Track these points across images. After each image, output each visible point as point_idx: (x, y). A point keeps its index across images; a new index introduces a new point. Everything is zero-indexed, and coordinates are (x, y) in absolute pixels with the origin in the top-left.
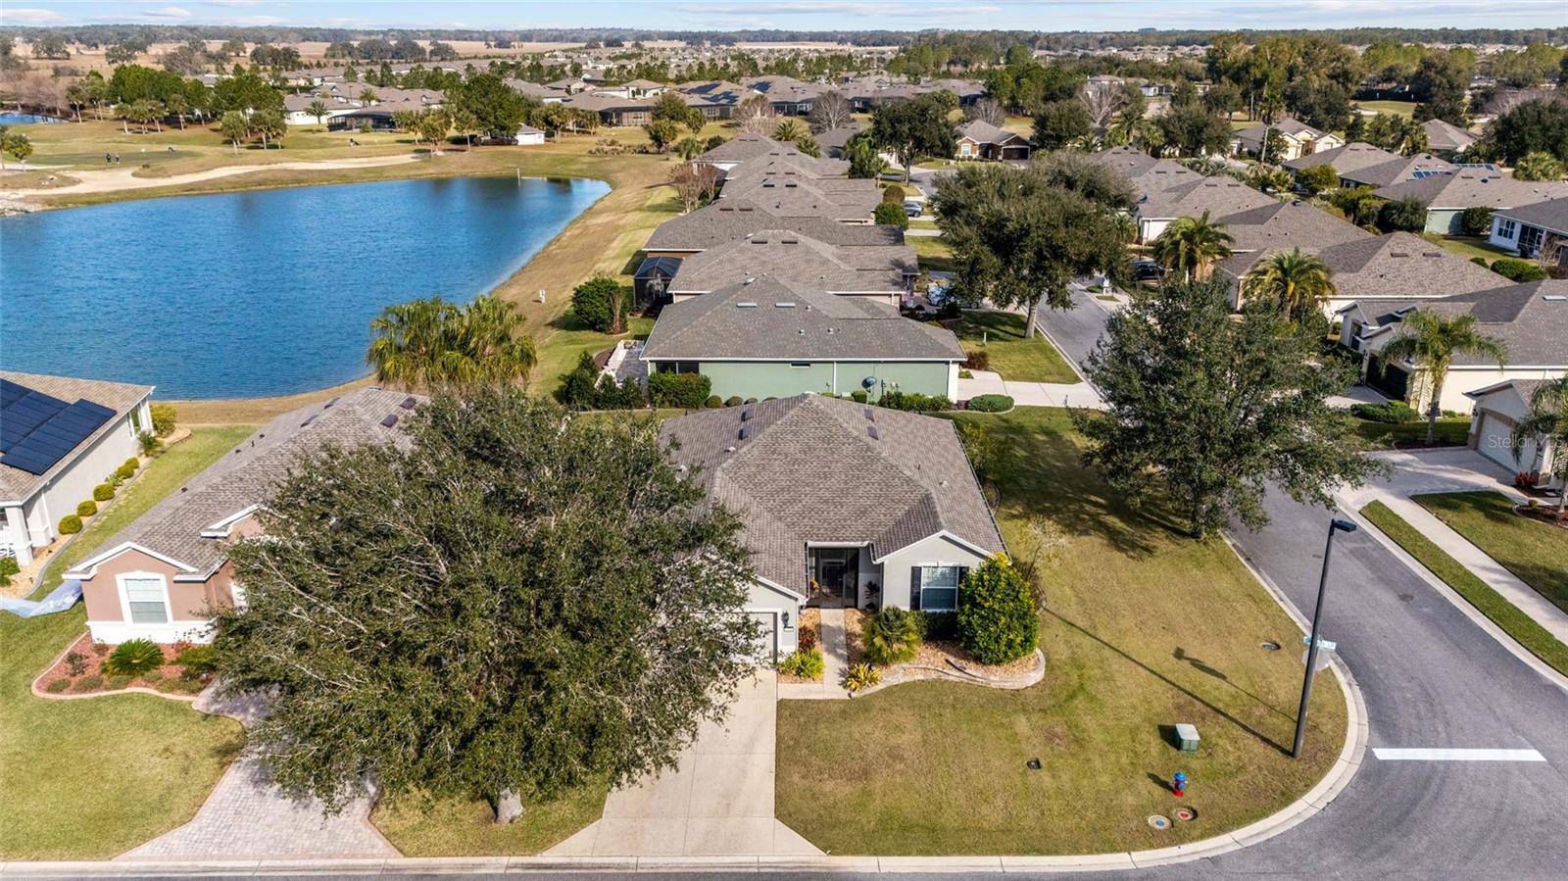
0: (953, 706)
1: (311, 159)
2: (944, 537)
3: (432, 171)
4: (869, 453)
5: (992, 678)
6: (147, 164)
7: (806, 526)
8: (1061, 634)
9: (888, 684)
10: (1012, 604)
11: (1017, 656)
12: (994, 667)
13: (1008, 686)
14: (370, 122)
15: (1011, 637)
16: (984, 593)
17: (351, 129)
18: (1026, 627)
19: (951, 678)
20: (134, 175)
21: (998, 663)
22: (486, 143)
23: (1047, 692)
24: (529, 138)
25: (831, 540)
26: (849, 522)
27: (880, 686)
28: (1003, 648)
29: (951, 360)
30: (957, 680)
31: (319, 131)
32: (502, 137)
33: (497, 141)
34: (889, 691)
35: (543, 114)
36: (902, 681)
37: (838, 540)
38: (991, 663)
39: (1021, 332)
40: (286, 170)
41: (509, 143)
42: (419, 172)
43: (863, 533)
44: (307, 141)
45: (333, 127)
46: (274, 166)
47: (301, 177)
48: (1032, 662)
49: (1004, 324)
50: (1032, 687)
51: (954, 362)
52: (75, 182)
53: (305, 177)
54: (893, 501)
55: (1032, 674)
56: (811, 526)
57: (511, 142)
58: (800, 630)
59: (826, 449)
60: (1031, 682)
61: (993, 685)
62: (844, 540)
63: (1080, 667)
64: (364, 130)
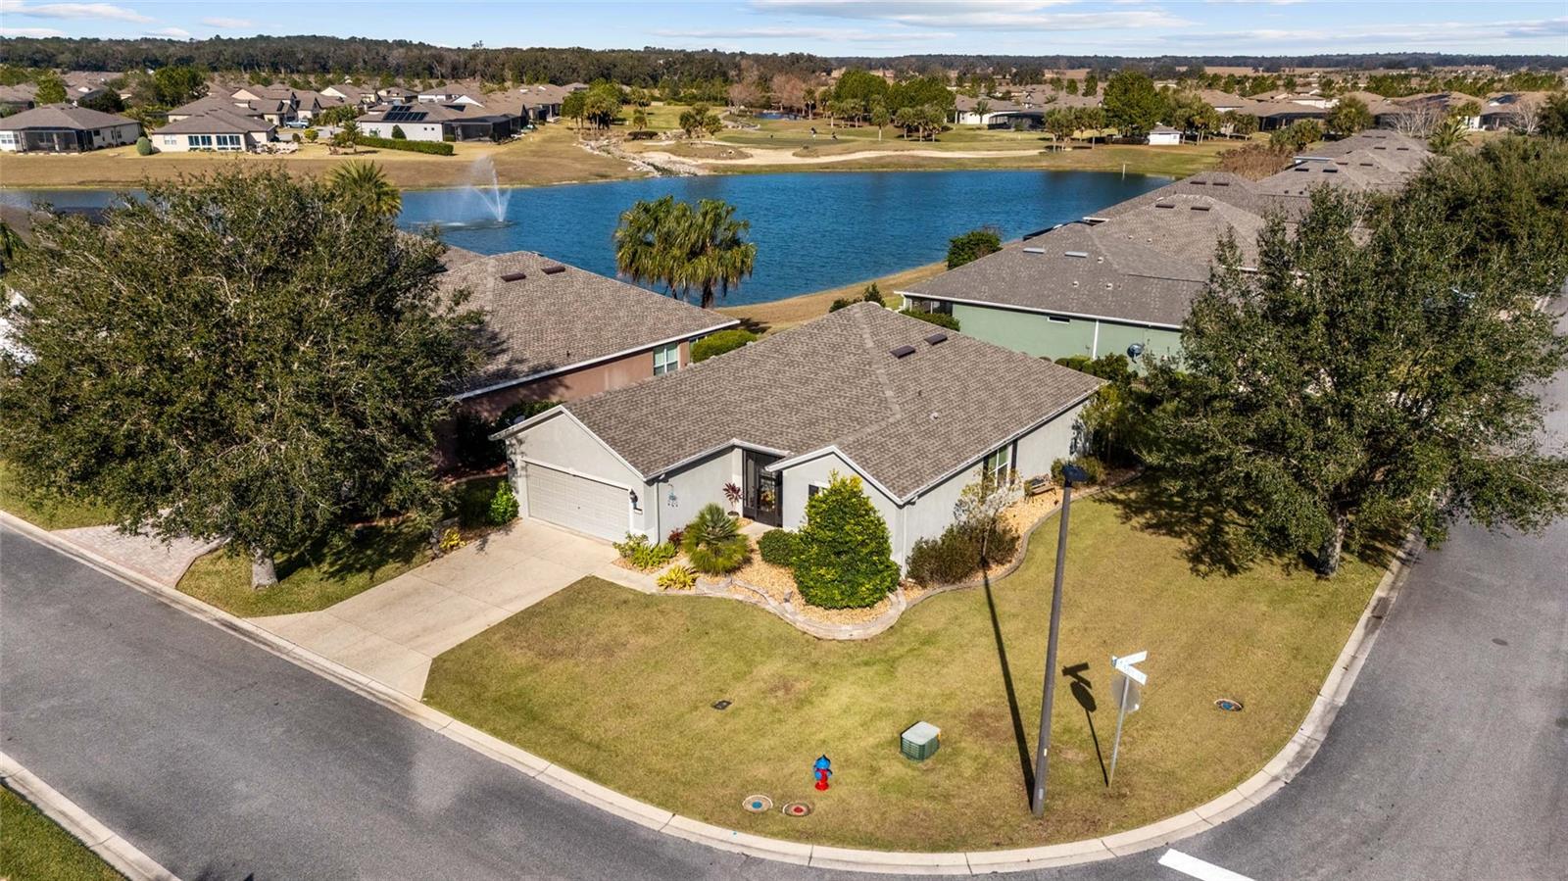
1: (947, 150)
2: (836, 456)
4: (867, 367)
6: (807, 146)
7: (748, 425)
9: (699, 593)
17: (1009, 128)
19: (768, 607)
20: (794, 155)
23: (850, 651)
24: (1163, 138)
25: (759, 443)
26: (790, 430)
27: (688, 592)
30: (772, 610)
34: (693, 600)
35: (1188, 114)
36: (719, 595)
37: (766, 444)
40: (913, 157)
41: (1140, 143)
42: (1031, 164)
43: (794, 441)
44: (971, 136)
46: (906, 153)
47: (922, 163)
50: (839, 641)
52: (746, 156)
53: (925, 163)
54: (850, 418)
57: (1141, 140)
59: (828, 356)
60: (847, 636)
62: (772, 446)
63: (927, 643)
64: (1018, 129)
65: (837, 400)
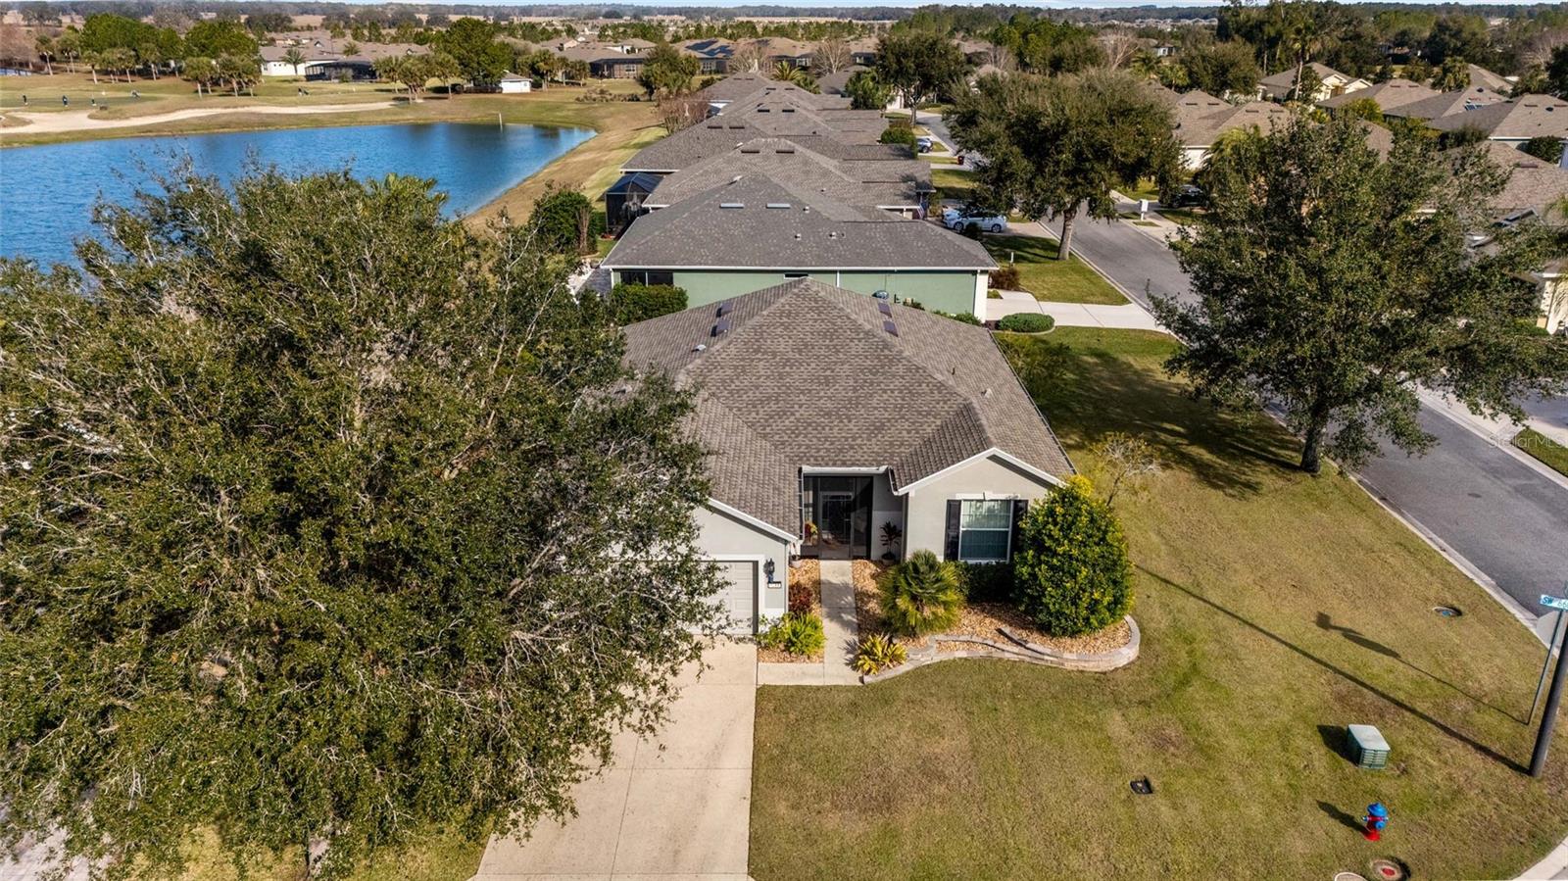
0: (1013, 697)
1: (282, 104)
2: (994, 458)
3: (410, 116)
4: (887, 352)
5: (1067, 655)
7: (800, 446)
8: (1154, 594)
9: (918, 664)
10: (1097, 549)
11: (1102, 623)
12: (1067, 641)
13: (1091, 666)
14: (350, 72)
15: (1096, 596)
16: (1056, 533)
18: (1115, 582)
19: (1007, 655)
20: (91, 117)
21: (1074, 634)
22: (469, 91)
23: (1146, 675)
24: (515, 86)
25: (834, 465)
26: (859, 441)
27: (905, 667)
28: (1084, 613)
29: (979, 269)
30: (1015, 658)
31: (296, 80)
32: (487, 85)
33: (480, 89)
34: (919, 674)
35: (529, 61)
36: (937, 659)
37: (844, 464)
38: (1064, 634)
39: (1055, 255)
40: (253, 113)
41: (493, 91)
42: (396, 118)
43: (878, 454)
44: (282, 89)
45: (309, 78)
46: (240, 110)
47: (268, 120)
48: (1121, 633)
49: (1032, 247)
50: (1125, 668)
51: (983, 272)
52: (25, 123)
53: (273, 120)
54: (920, 413)
55: (1125, 650)
56: (808, 447)
57: (494, 89)
58: (791, 587)
59: (827, 346)
60: (1122, 662)
61: (1068, 666)
62: (853, 465)
63: (1189, 640)
64: (343, 79)
65: (885, 396)
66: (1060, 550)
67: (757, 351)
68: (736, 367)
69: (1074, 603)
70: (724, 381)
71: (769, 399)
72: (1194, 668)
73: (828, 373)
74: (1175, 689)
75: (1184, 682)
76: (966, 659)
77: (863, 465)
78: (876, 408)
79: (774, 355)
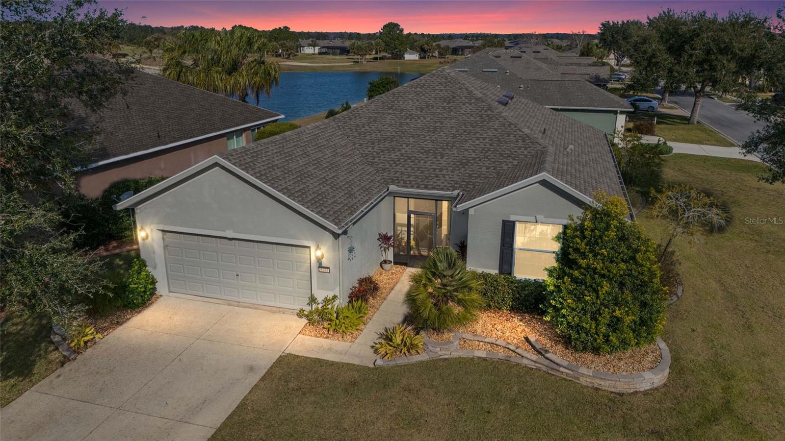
1: (303, 62)
2: (544, 183)
4: (489, 112)
5: (583, 370)
7: (396, 172)
10: (623, 266)
11: (625, 344)
12: (589, 356)
13: (606, 385)
14: (339, 51)
15: (618, 313)
16: (582, 246)
17: (329, 54)
18: (644, 305)
19: (525, 361)
21: (596, 351)
22: (389, 58)
23: (668, 404)
24: (411, 57)
25: (418, 187)
26: (444, 172)
28: (603, 329)
29: (619, 110)
30: (532, 365)
31: (312, 54)
32: (399, 56)
33: (394, 57)
36: (455, 355)
37: (426, 187)
38: (585, 349)
39: (687, 122)
41: (400, 59)
43: (456, 182)
45: (320, 53)
48: (650, 357)
50: (646, 393)
51: (622, 112)
54: (501, 155)
55: (648, 375)
56: (402, 173)
59: (444, 108)
60: (645, 386)
61: (583, 381)
63: (727, 377)
64: (334, 54)
65: (477, 142)
66: (583, 262)
67: (391, 108)
68: (371, 117)
69: (594, 319)
70: (358, 126)
71: (385, 140)
72: (727, 407)
73: (438, 124)
74: (698, 425)
75: (712, 418)
76: (485, 359)
77: (442, 189)
78: (466, 150)
79: (402, 110)
